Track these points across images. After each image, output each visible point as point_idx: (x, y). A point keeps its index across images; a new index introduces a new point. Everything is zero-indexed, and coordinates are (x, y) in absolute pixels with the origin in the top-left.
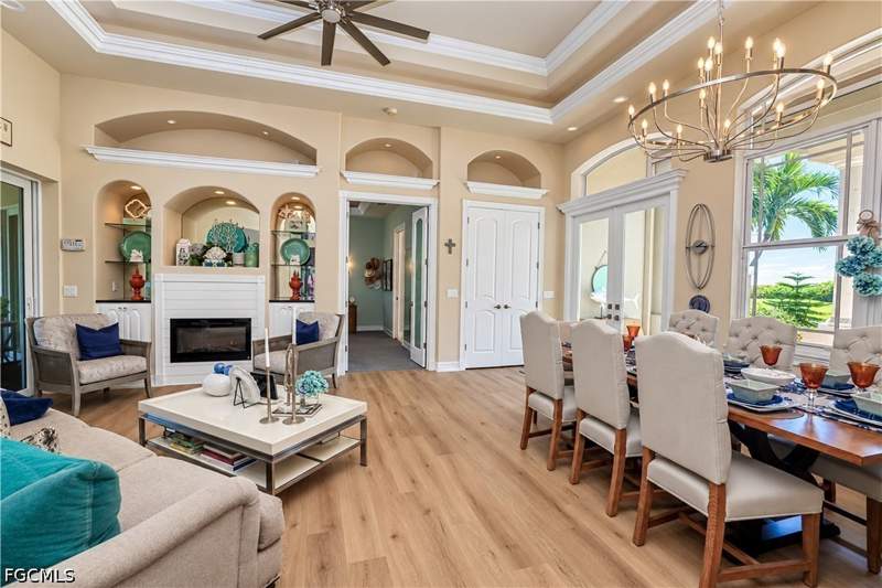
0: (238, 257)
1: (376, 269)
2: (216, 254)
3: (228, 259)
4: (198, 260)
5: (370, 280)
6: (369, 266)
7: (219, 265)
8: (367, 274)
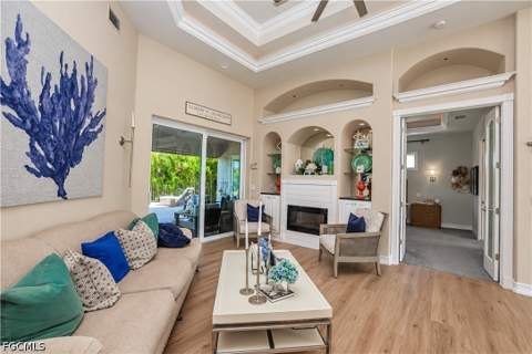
0: (325, 168)
1: (464, 175)
2: (312, 167)
3: (319, 170)
4: (302, 171)
5: (457, 185)
6: (455, 173)
7: (312, 174)
8: (454, 180)
